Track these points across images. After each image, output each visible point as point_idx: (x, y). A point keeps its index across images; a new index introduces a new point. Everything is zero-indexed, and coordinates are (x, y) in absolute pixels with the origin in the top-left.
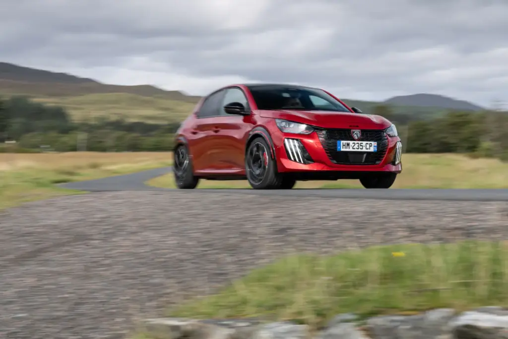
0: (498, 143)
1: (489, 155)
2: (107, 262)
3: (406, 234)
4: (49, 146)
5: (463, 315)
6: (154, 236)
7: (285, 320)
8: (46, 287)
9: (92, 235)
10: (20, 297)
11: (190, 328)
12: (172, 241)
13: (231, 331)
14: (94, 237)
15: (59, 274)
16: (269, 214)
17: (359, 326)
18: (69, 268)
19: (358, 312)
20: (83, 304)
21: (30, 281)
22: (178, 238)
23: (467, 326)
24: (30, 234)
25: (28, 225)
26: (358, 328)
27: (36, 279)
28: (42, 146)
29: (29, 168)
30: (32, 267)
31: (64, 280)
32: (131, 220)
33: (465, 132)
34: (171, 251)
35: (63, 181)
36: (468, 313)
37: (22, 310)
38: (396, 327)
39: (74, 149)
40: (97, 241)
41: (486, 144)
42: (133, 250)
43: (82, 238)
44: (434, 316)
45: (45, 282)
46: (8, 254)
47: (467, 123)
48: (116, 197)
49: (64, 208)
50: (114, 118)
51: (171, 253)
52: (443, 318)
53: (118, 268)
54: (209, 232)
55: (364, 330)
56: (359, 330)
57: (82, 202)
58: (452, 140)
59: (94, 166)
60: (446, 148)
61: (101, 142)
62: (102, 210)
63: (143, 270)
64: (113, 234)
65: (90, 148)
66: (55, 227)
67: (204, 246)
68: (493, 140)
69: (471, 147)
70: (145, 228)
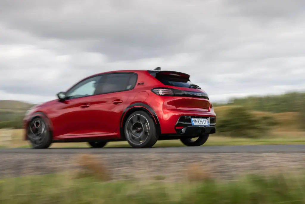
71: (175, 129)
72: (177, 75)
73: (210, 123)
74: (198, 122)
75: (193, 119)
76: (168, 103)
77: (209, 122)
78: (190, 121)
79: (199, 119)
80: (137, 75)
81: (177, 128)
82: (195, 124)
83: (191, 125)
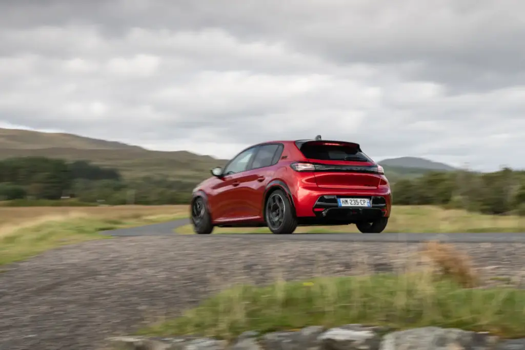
0: (467, 197)
1: (459, 206)
2: (107, 293)
3: (342, 269)
4: (104, 201)
5: (330, 331)
6: (149, 272)
7: (210, 337)
8: (56, 313)
9: (100, 271)
10: (33, 321)
11: (141, 344)
12: (162, 275)
13: (168, 346)
14: (102, 273)
15: (69, 302)
16: (244, 253)
17: (258, 340)
18: (77, 297)
19: (260, 330)
20: (83, 326)
21: (44, 308)
22: (167, 273)
23: (329, 340)
24: (53, 271)
25: (54, 263)
26: (256, 342)
27: (49, 307)
28: (99, 201)
29: (81, 218)
30: (48, 297)
31: (70, 307)
32: (135, 259)
33: (441, 187)
34: (159, 283)
35: (108, 228)
36: (334, 329)
37: (33, 332)
38: (281, 340)
39: (124, 202)
40: (104, 276)
41: (457, 198)
42: (130, 283)
43: (93, 274)
44: (307, 332)
45: (55, 309)
46: (32, 287)
47: (443, 180)
48: (131, 241)
49: (88, 250)
50: (158, 178)
51: (160, 285)
52: (314, 333)
53: (115, 298)
54: (192, 269)
55: (260, 344)
56: (257, 344)
57: (103, 245)
58: (430, 194)
59: (137, 217)
60: (425, 201)
61: (146, 197)
62: (114, 251)
63: (135, 299)
64: (119, 271)
65: (137, 202)
66: (74, 265)
67: (186, 280)
68: (462, 195)
69: (444, 200)
70: (145, 265)
71: (314, 211)
72: (337, 144)
73: (373, 203)
74: (349, 203)
75: (342, 200)
76: (307, 181)
77: (371, 203)
78: (335, 201)
79: (352, 199)
80: (283, 146)
81: (316, 210)
82: (343, 205)
83: (337, 206)
